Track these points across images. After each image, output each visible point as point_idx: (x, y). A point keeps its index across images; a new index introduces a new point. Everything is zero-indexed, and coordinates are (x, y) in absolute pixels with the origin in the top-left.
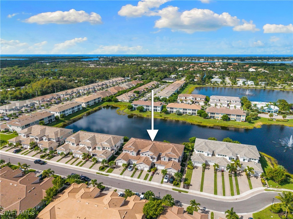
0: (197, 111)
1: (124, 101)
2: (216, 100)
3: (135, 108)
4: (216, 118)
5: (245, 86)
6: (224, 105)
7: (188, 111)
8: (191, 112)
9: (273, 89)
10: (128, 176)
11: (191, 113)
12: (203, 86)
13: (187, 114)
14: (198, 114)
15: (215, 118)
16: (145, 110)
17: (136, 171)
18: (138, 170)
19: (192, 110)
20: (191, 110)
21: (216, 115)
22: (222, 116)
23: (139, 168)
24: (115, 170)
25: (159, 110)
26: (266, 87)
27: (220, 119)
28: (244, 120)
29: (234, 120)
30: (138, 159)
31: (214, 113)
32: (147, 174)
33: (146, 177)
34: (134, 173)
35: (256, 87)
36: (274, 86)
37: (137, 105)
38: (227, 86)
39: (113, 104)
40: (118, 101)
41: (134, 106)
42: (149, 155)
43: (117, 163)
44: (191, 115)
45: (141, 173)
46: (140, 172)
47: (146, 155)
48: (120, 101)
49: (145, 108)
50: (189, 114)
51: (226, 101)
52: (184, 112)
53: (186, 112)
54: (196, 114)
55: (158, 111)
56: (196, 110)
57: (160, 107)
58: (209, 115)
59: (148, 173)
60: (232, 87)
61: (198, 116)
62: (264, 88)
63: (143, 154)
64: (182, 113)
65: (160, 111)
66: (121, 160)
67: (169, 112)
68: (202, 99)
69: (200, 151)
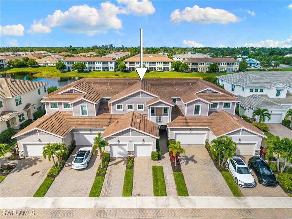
0: (170, 63)
1: (49, 65)
3: (69, 68)
4: (200, 71)
7: (157, 66)
8: (162, 66)
10: (74, 193)
11: (162, 68)
13: (157, 70)
14: (173, 67)
15: (198, 70)
16: (88, 70)
17: (106, 167)
18: (114, 159)
19: (164, 63)
20: (162, 63)
21: (199, 67)
22: (208, 66)
23: (116, 152)
24: (13, 176)
25: (111, 68)
27: (204, 71)
28: (238, 70)
29: (224, 71)
30: (106, 122)
31: (197, 64)
32: (155, 169)
33: (156, 179)
34: (101, 174)
37: (73, 62)
39: (30, 70)
40: (39, 66)
41: (66, 64)
43: (21, 149)
44: (163, 71)
45: (130, 167)
47: (130, 107)
48: (42, 65)
49: (87, 65)
50: (159, 70)
52: (151, 67)
53: (155, 68)
54: (170, 69)
55: (110, 70)
56: (168, 63)
57: (113, 63)
58: (190, 67)
59: (156, 163)
61: (172, 71)
63: (120, 107)
64: (149, 70)
65: (113, 70)
66: (38, 136)
67: (128, 69)
69: (257, 90)
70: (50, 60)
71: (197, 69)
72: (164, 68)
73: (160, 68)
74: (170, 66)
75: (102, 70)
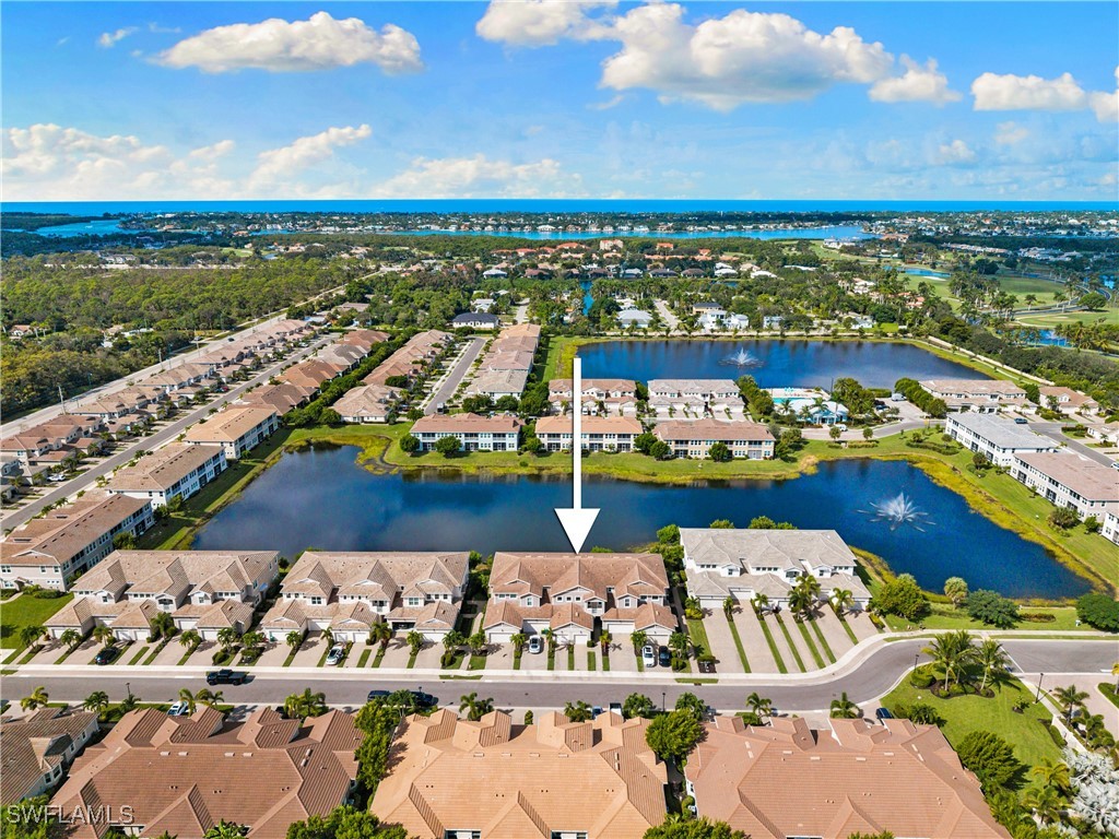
0: (632, 436)
1: (366, 419)
2: (668, 395)
3: (425, 444)
4: (693, 456)
5: (726, 334)
6: (694, 409)
7: (606, 441)
8: (615, 441)
9: (805, 339)
10: (537, 668)
11: (616, 446)
12: (597, 341)
13: (604, 449)
14: (636, 445)
15: (689, 454)
16: (462, 449)
17: (553, 652)
18: (558, 646)
19: (620, 436)
20: (616, 436)
21: (690, 447)
22: (710, 447)
23: (559, 640)
24: (489, 657)
25: (511, 445)
26: (786, 334)
27: (702, 456)
28: (772, 454)
29: (742, 456)
31: (687, 442)
32: (589, 653)
33: (589, 661)
34: (551, 656)
35: (758, 336)
36: (807, 330)
37: (433, 435)
38: (672, 336)
39: (324, 434)
40: (346, 423)
41: (420, 437)
42: (578, 599)
43: (487, 637)
44: (617, 452)
45: (571, 652)
46: (565, 652)
47: (569, 599)
48: (350, 420)
49: (463, 440)
50: (609, 450)
51: (699, 396)
52: (593, 445)
53: (601, 445)
54: (632, 447)
55: (508, 449)
56: (629, 436)
57: (516, 436)
58: (673, 447)
59: (591, 650)
60: (688, 338)
61: (636, 452)
62: (780, 338)
63: (560, 599)
64: (588, 448)
65: (515, 449)
66: (501, 627)
67: (546, 448)
68: (627, 394)
69: (708, 566)
70: (368, 407)
71: (686, 452)
72: (620, 445)
73: (611, 447)
74: (632, 441)
75: (491, 449)
